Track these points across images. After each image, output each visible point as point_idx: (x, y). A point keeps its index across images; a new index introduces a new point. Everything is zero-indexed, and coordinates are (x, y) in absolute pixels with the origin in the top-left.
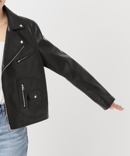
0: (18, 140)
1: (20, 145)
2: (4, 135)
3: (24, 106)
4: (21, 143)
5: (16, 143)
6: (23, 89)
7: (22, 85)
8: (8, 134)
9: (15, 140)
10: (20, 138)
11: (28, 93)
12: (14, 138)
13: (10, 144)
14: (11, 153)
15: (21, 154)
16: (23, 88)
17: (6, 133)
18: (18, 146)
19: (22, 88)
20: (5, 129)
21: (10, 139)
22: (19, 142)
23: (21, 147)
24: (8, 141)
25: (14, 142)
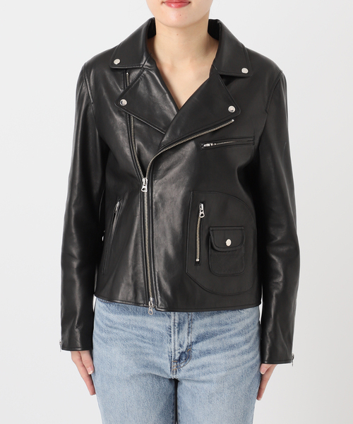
0: (243, 353)
1: (247, 365)
2: (208, 341)
3: (198, 260)
4: (249, 361)
5: (238, 360)
6: (202, 215)
7: (202, 205)
8: (218, 337)
9: (236, 352)
10: (246, 347)
11: (209, 229)
12: (232, 347)
13: (223, 361)
14: (226, 384)
15: (250, 387)
16: (203, 213)
17: (213, 335)
18: (243, 367)
19: (201, 213)
20: (212, 325)
21: (224, 350)
22: (245, 357)
23: (250, 370)
24: (218, 356)
25: (234, 356)
